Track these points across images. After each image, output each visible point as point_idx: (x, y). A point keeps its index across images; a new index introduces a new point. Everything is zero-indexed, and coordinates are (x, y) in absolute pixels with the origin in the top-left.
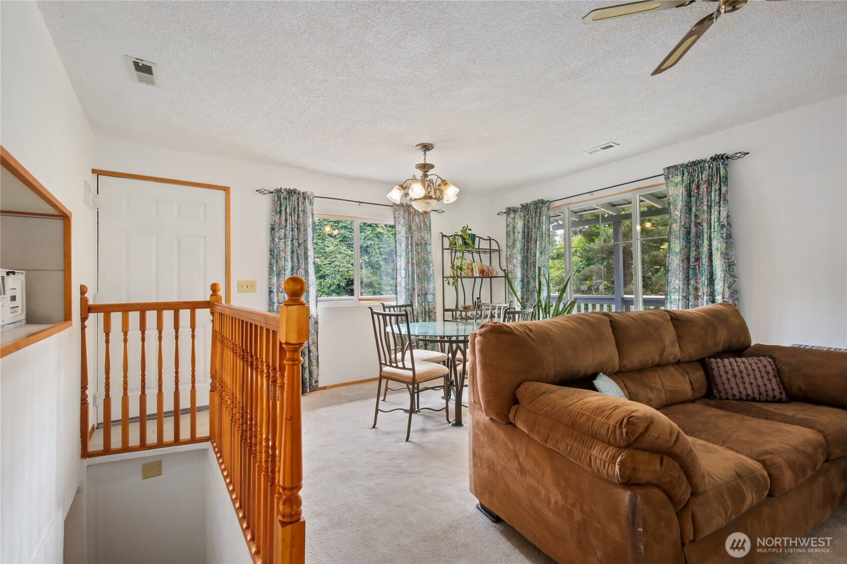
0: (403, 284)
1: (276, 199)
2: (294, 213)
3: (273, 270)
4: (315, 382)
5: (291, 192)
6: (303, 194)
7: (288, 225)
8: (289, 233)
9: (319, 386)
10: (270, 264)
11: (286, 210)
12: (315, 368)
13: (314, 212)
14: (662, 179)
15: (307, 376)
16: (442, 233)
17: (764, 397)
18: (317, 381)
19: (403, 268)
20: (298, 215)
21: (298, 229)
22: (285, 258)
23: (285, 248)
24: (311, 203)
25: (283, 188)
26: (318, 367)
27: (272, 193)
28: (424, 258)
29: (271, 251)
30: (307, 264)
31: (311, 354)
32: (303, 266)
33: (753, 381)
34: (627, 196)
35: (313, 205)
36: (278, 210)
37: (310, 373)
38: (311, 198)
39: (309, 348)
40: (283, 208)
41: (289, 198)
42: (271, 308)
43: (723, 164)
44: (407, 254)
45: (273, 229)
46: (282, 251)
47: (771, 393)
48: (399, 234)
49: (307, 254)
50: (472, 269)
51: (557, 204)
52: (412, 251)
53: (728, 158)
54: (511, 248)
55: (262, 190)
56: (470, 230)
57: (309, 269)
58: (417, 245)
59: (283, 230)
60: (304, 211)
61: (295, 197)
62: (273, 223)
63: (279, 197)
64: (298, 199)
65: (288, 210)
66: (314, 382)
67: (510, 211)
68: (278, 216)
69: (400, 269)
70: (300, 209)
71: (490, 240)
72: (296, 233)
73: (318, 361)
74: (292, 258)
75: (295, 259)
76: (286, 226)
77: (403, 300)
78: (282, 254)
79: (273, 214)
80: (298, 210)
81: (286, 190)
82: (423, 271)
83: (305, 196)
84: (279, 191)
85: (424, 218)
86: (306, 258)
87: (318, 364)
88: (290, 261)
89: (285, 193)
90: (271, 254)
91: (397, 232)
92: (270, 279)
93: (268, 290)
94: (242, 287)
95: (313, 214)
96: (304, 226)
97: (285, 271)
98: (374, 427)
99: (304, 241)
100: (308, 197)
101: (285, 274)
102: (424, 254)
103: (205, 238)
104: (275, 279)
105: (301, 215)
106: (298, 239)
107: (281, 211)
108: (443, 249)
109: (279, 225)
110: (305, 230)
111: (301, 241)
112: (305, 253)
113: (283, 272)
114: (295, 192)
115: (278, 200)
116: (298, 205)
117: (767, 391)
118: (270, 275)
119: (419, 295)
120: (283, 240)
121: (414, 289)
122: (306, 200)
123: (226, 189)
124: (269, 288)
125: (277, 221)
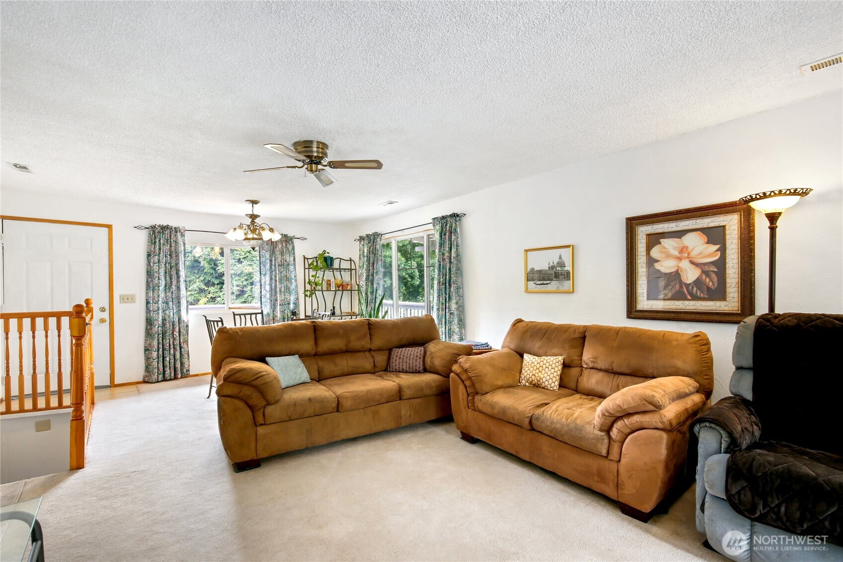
0: (268, 296)
1: (152, 233)
2: (167, 243)
3: (150, 286)
4: (187, 371)
5: (164, 228)
6: (175, 228)
7: (162, 253)
8: (163, 259)
9: (191, 374)
10: (147, 282)
11: (160, 241)
12: (187, 360)
13: (186, 242)
14: (431, 226)
15: (178, 365)
16: (304, 256)
17: (411, 370)
18: (188, 370)
19: (268, 284)
20: (170, 244)
21: (170, 255)
22: (158, 277)
23: (159, 270)
24: (183, 235)
25: (158, 224)
26: (189, 359)
27: (148, 228)
28: (286, 276)
29: (147, 272)
30: (178, 281)
31: (183, 350)
32: (174, 283)
33: (408, 361)
34: (421, 234)
35: (184, 236)
36: (153, 241)
37: (182, 364)
38: (182, 232)
39: (180, 345)
40: (157, 240)
41: (163, 232)
42: (149, 315)
43: (455, 220)
44: (271, 272)
45: (149, 255)
46: (156, 272)
47: (414, 368)
48: (262, 257)
49: (179, 274)
50: (330, 284)
51: (387, 236)
52: (275, 271)
53: (458, 216)
54: (362, 268)
55: (140, 227)
56: (328, 253)
57: (181, 285)
58: (279, 265)
59: (157, 257)
60: (176, 241)
61: (167, 232)
62: (149, 251)
63: (154, 232)
64: (171, 232)
65: (162, 241)
66: (185, 370)
67: (361, 239)
68: (153, 246)
69: (265, 285)
70: (172, 240)
71: (351, 260)
72: (169, 259)
73: (188, 355)
74: (166, 277)
75: (168, 278)
76: (160, 253)
77: (268, 308)
78: (156, 275)
79: (149, 244)
80: (171, 241)
81: (159, 226)
82: (285, 286)
83: (176, 230)
84: (153, 228)
85: (286, 245)
86: (178, 277)
87: (189, 358)
88: (163, 279)
89: (159, 228)
90: (148, 275)
91: (261, 256)
92: (147, 293)
93: (145, 301)
94: (123, 299)
95: (184, 244)
96: (176, 253)
97: (158, 287)
98: (208, 398)
99: (176, 264)
100: (179, 231)
101: (159, 290)
102: (286, 273)
103: (91, 263)
104: (151, 294)
105: (173, 245)
106: (170, 263)
107: (155, 242)
108: (305, 269)
109: (154, 253)
110: (177, 256)
111: (173, 264)
112: (176, 273)
113: (157, 288)
114: (167, 228)
115: (153, 234)
116: (171, 237)
117: (413, 367)
118: (147, 290)
119: (280, 305)
120: (157, 264)
121: (277, 300)
122: (178, 234)
123: (109, 227)
124: (146, 300)
125: (152, 249)
